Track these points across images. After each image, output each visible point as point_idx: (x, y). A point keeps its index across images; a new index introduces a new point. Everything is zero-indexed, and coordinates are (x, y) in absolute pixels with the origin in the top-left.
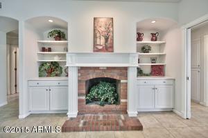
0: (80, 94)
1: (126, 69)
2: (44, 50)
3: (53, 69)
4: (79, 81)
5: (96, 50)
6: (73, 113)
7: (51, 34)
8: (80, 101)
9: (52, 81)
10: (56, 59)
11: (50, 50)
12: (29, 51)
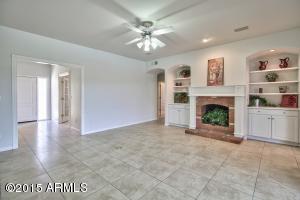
0: (197, 115)
2: (177, 85)
3: (182, 98)
4: (197, 106)
5: (209, 84)
6: (193, 126)
7: (181, 73)
8: (197, 120)
9: (182, 106)
10: (184, 91)
11: (181, 85)
12: (169, 87)
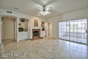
1: (40, 29)
5: (35, 26)
